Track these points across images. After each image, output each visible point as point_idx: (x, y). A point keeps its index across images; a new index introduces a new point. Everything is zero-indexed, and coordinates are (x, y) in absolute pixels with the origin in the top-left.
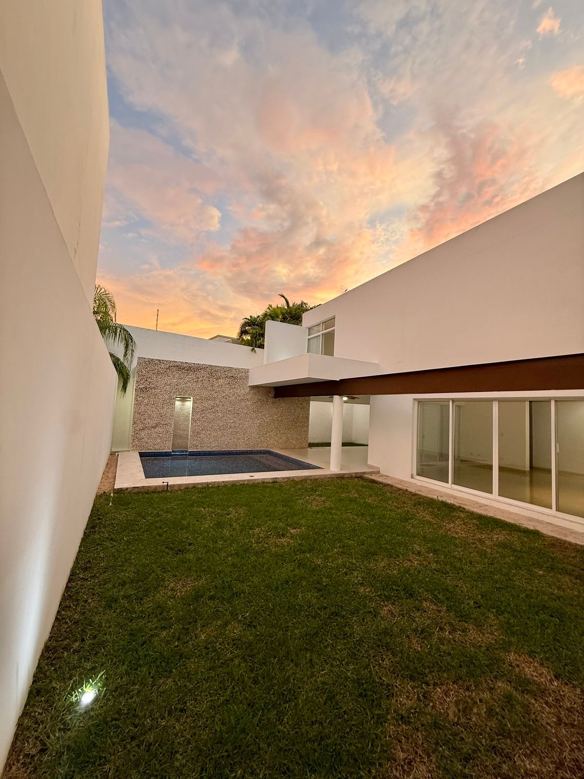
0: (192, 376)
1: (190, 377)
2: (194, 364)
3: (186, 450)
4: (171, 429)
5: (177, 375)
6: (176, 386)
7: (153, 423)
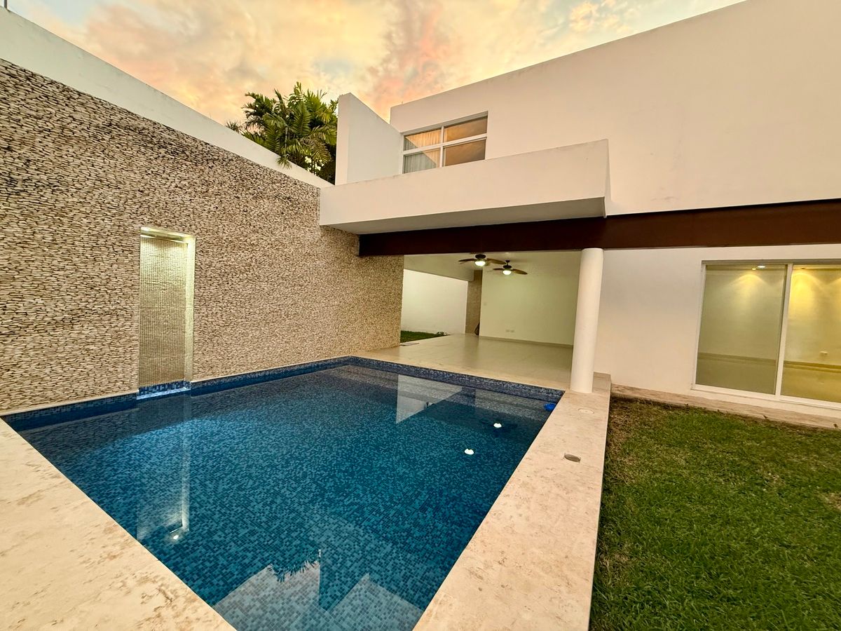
0: (187, 174)
1: (182, 174)
2: (194, 140)
3: (179, 380)
4: (133, 328)
5: (142, 161)
6: (138, 194)
7: (55, 309)
